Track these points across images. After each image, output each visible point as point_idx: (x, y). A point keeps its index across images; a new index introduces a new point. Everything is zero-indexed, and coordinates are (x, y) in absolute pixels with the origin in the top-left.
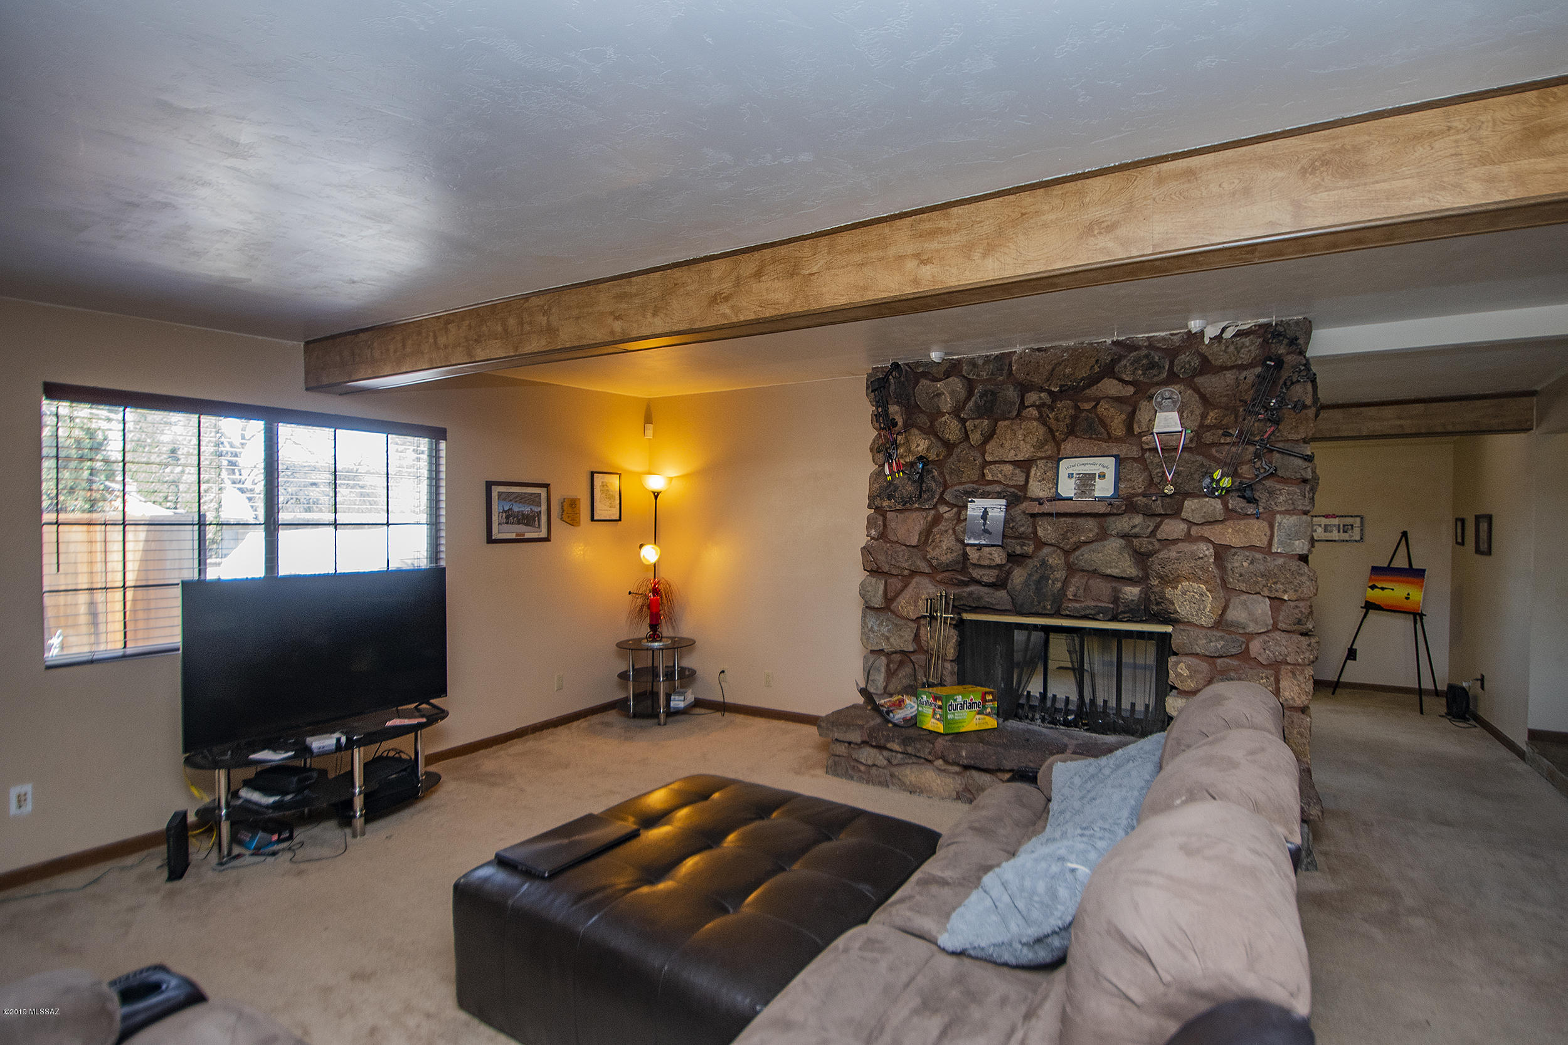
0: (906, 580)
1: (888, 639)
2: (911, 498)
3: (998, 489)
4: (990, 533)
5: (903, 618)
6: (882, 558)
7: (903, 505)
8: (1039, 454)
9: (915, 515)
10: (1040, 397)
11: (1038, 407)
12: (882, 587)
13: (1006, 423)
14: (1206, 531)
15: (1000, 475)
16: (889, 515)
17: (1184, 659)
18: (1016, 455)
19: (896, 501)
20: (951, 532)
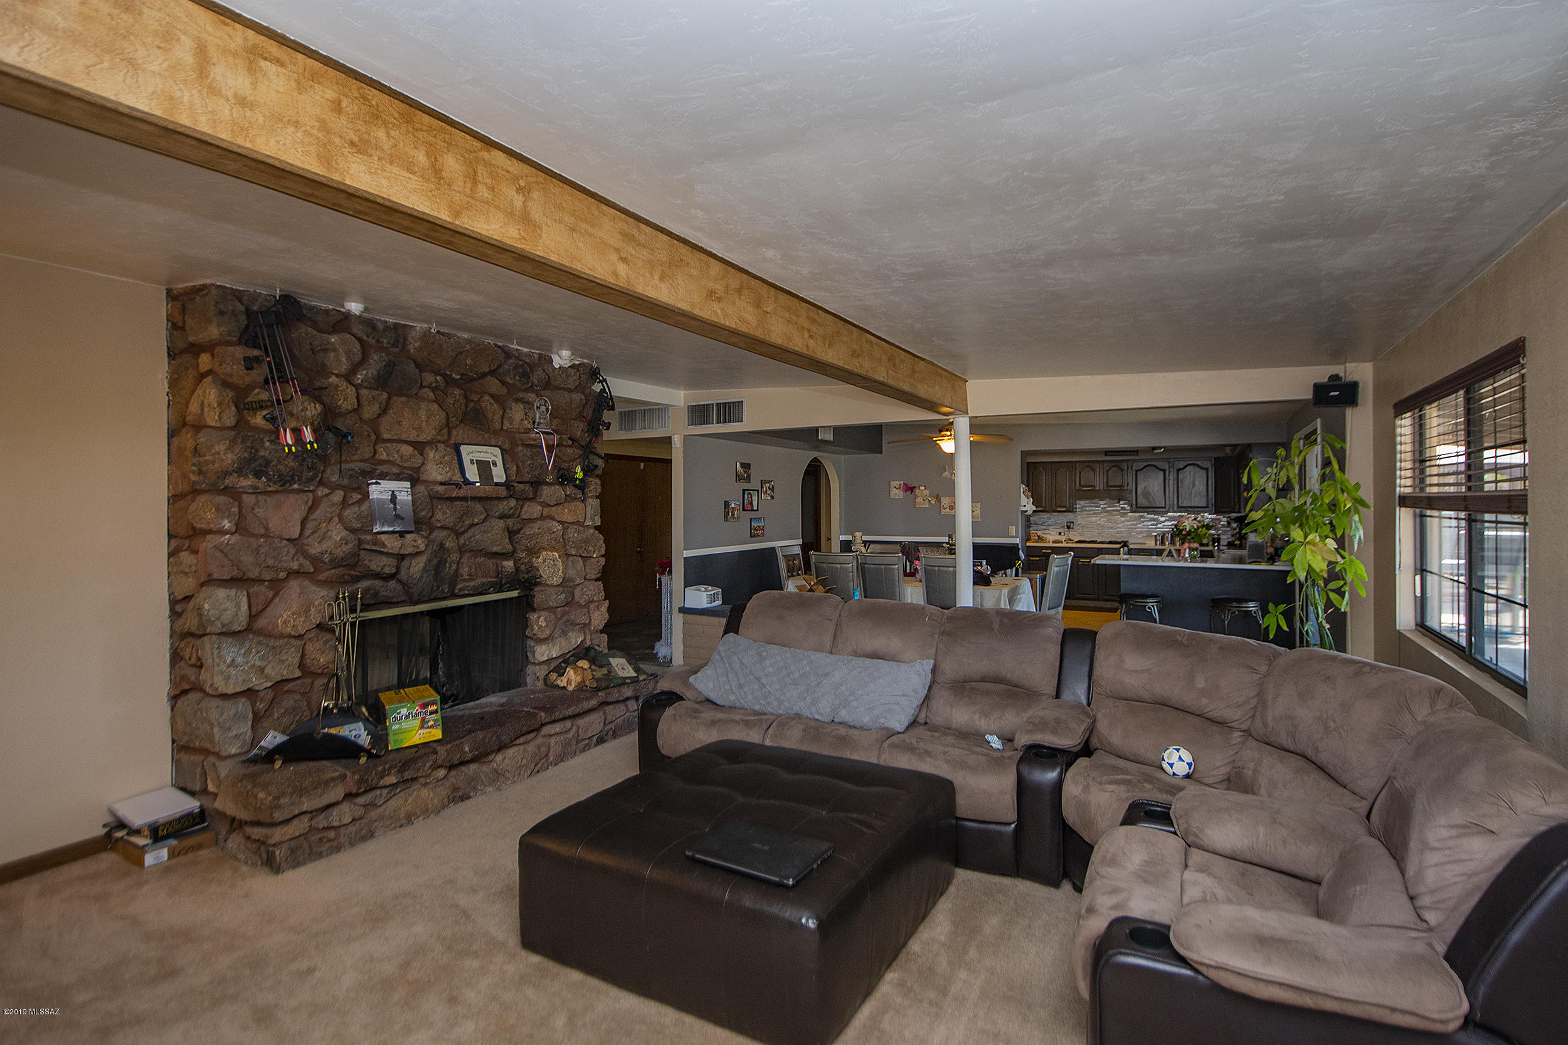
0: (277, 585)
1: (262, 670)
2: (292, 477)
3: (395, 470)
4: (403, 519)
5: (282, 636)
6: (247, 559)
7: (281, 486)
8: (439, 438)
9: (292, 498)
10: (436, 380)
11: (433, 389)
12: (245, 600)
13: (403, 399)
14: (553, 511)
15: (396, 456)
16: (248, 500)
17: (543, 613)
18: (418, 436)
19: (269, 480)
20: (336, 519)
